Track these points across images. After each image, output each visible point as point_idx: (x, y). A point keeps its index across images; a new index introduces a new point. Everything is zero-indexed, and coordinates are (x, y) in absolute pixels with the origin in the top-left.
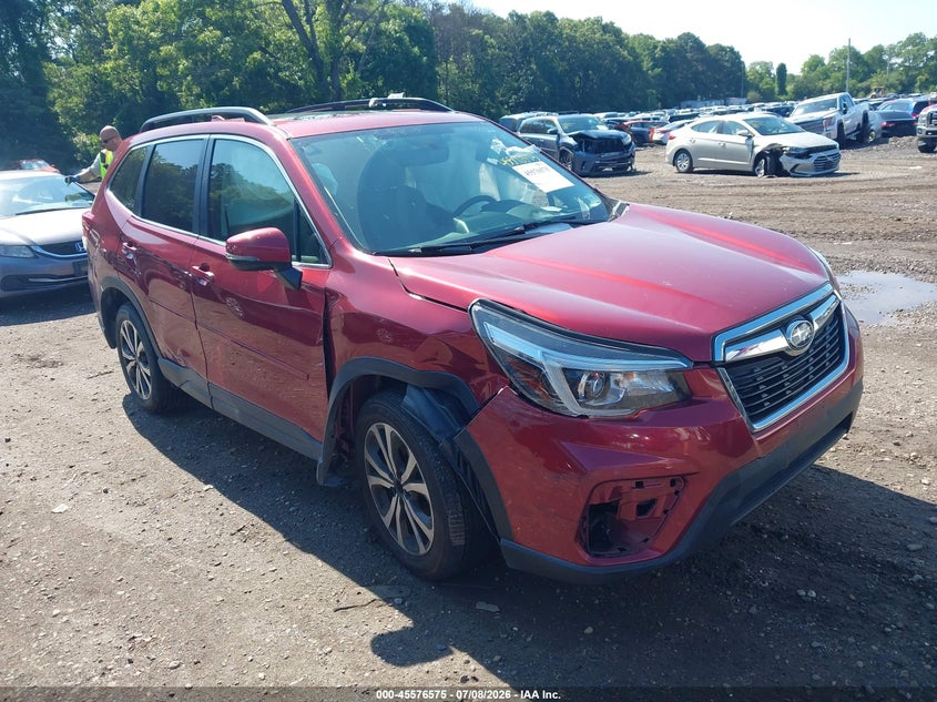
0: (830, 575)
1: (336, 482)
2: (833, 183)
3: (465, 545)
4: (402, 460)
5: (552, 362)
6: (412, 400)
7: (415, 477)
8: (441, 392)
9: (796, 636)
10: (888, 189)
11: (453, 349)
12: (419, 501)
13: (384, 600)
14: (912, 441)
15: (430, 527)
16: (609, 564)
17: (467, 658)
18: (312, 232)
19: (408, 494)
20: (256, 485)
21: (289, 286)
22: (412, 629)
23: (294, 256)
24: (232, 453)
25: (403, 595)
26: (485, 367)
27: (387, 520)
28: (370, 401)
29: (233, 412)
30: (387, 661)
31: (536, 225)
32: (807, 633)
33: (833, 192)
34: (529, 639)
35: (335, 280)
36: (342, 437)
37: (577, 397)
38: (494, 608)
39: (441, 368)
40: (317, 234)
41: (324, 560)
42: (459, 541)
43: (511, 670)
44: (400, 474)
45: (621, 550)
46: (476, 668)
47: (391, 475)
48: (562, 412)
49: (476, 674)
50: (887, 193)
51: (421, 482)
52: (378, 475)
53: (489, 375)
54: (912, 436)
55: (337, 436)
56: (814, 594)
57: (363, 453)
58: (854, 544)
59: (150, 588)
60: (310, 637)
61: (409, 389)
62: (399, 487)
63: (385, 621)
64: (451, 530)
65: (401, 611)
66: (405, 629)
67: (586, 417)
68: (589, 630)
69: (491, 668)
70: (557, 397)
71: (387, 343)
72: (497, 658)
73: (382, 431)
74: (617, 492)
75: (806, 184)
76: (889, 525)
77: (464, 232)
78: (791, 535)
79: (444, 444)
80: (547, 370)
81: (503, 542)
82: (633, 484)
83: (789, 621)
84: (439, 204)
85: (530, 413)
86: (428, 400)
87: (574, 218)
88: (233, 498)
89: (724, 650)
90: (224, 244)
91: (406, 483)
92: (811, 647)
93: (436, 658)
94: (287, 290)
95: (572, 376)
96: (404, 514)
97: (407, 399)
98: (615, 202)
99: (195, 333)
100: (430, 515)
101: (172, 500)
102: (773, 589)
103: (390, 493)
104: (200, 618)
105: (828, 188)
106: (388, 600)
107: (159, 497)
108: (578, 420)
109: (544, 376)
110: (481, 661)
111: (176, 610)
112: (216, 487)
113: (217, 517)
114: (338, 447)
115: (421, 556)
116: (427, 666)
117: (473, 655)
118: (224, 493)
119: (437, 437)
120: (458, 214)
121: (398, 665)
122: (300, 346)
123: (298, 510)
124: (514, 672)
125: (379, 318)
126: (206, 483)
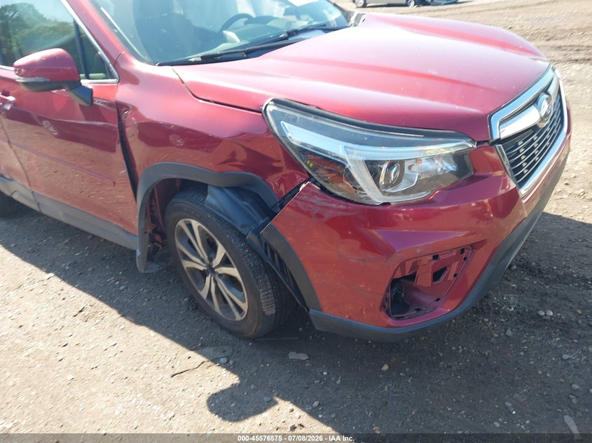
0: (556, 295)
1: (154, 268)
2: (460, 8)
3: (276, 313)
4: (211, 247)
5: (352, 155)
6: (214, 199)
7: (225, 262)
8: (240, 190)
9: (548, 352)
10: (496, 9)
11: (247, 150)
12: (231, 280)
13: (212, 361)
14: (576, 181)
15: (243, 301)
16: (409, 324)
17: (291, 406)
18: (96, 51)
19: (220, 275)
20: (90, 269)
21: (83, 103)
22: (240, 385)
23: (82, 75)
24: (66, 244)
25: (227, 353)
26: (282, 164)
27: (204, 294)
28: (174, 200)
29: (57, 213)
30: (224, 419)
31: (297, 32)
32: (556, 347)
33: (461, 13)
34: (338, 382)
35: (124, 93)
36: (155, 231)
37: (378, 186)
38: (303, 357)
39: (235, 169)
40: (101, 52)
41: (156, 330)
42: (270, 311)
43: (330, 414)
44: (211, 260)
45: (418, 310)
46: (300, 415)
47: (203, 260)
48: (365, 202)
49: (300, 421)
50: (496, 12)
51: (232, 267)
52: (191, 260)
53: (286, 171)
54: (575, 177)
55: (149, 231)
56: (551, 314)
57: (175, 243)
58: (565, 267)
59: (8, 374)
60: (154, 404)
61: (210, 189)
62: (211, 269)
63: (215, 380)
64: (263, 305)
65: (228, 369)
66: (234, 386)
67: (388, 204)
68: (386, 367)
69: (313, 414)
70: (361, 189)
71: (178, 147)
72: (316, 404)
73: (190, 226)
74: (415, 266)
75: (442, 10)
76: (585, 249)
77: (235, 42)
78: (518, 266)
79: (251, 236)
80: (349, 165)
81: (312, 312)
82: (431, 258)
83: (539, 339)
84: (204, 25)
85: (334, 206)
86: (230, 199)
87: (325, 25)
88: (72, 283)
89: (496, 372)
90: (13, 69)
91: (218, 266)
92: (562, 359)
93: (265, 410)
94: (81, 106)
95: (373, 167)
96: (218, 290)
97: (209, 198)
98: (353, 13)
99: (11, 151)
100: (242, 290)
101: (20, 291)
102: (518, 312)
103: (204, 274)
104: (54, 399)
105: (457, 11)
106: (215, 360)
107: (8, 289)
108: (381, 208)
109: (348, 170)
110: (302, 407)
111: (33, 393)
112: (56, 275)
113: (61, 302)
114: (152, 240)
115: (237, 322)
116: (259, 419)
117: (295, 403)
118: (64, 279)
119: (244, 231)
120: (227, 26)
121: (234, 421)
122: (101, 154)
123: (127, 288)
124: (333, 416)
125: (170, 125)
126: (48, 272)
